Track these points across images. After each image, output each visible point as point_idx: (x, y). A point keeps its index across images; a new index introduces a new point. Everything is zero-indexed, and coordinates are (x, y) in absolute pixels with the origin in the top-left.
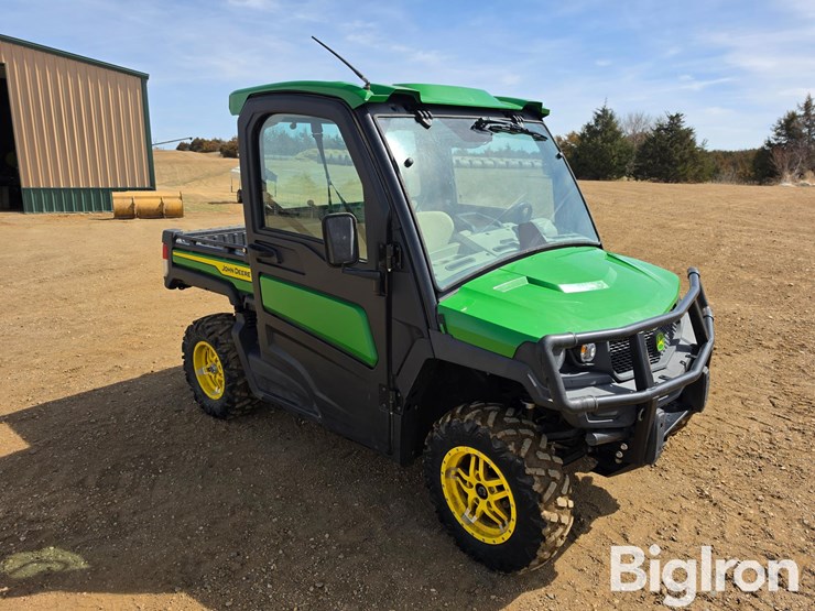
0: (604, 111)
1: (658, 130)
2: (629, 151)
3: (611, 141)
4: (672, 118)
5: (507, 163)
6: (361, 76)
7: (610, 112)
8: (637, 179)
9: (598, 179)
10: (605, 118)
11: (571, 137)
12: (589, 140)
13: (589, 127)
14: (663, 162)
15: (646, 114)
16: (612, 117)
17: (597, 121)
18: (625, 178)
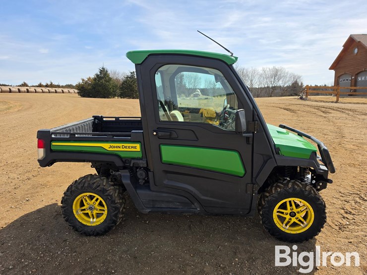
0: (103, 68)
1: (127, 78)
2: (116, 86)
3: (108, 82)
4: (131, 73)
5: (62, 90)
6: (229, 51)
7: (106, 69)
8: (121, 98)
9: (105, 98)
10: (103, 72)
11: (89, 79)
12: (99, 81)
13: (97, 75)
14: (131, 90)
15: (117, 71)
16: (107, 71)
17: (100, 72)
18: (116, 97)
